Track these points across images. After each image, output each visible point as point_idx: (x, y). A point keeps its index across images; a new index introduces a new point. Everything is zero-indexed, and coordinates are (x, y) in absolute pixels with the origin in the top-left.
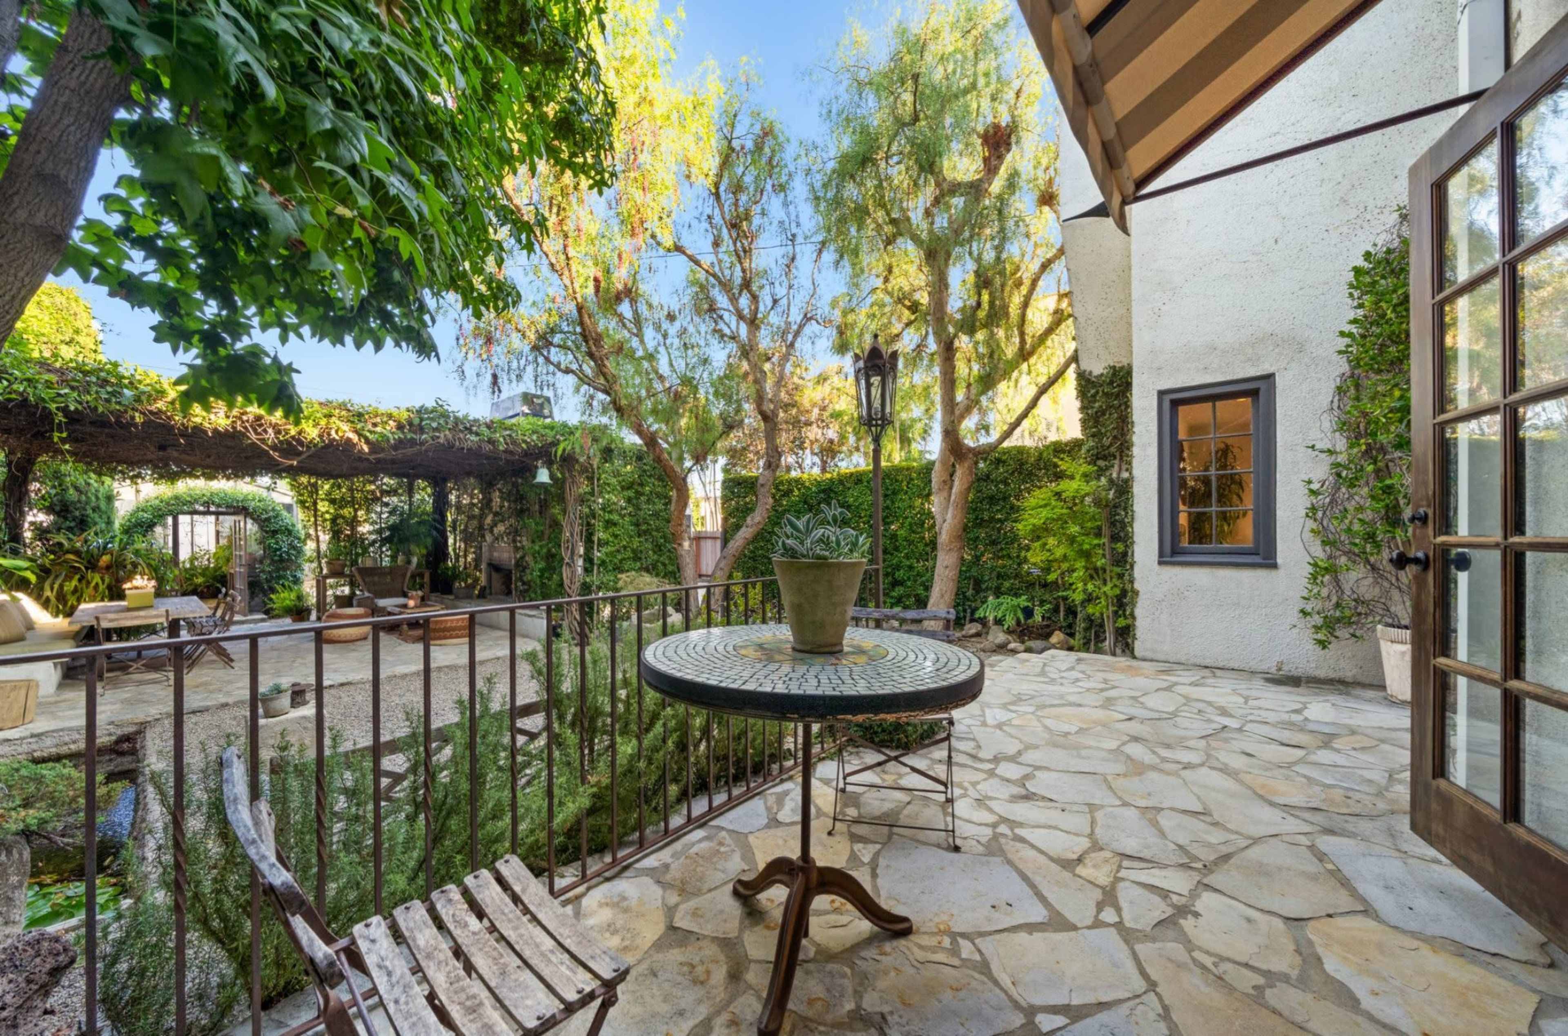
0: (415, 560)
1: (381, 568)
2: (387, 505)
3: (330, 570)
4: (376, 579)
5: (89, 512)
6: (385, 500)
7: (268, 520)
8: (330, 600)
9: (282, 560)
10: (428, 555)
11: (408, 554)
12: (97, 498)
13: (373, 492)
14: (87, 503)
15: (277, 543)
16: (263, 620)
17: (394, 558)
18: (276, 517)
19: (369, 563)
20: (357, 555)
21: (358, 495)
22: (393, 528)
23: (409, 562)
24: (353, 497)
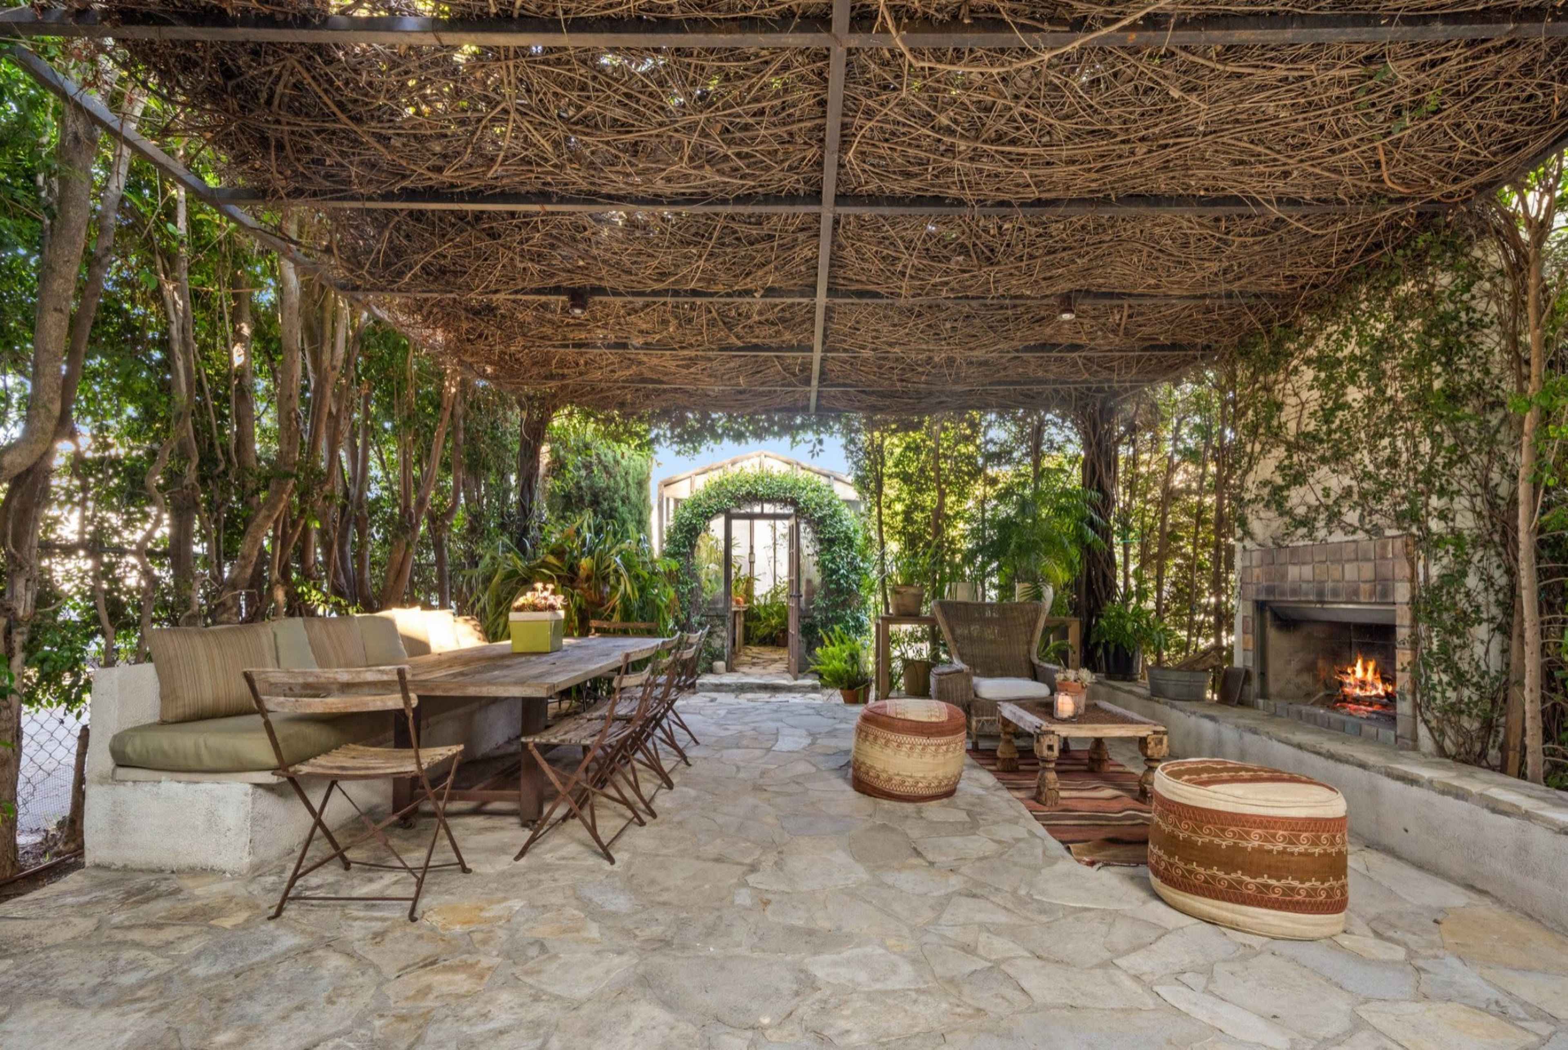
0: (1049, 593)
1: (983, 606)
2: (993, 482)
3: (897, 607)
4: (975, 629)
5: (618, 503)
6: (991, 472)
7: (822, 520)
8: (897, 665)
9: (840, 591)
10: (1074, 586)
11: (1035, 581)
12: (628, 485)
13: (970, 457)
14: (616, 492)
15: (833, 560)
16: (814, 689)
17: (1006, 589)
18: (832, 516)
19: (962, 594)
20: (942, 580)
21: (946, 465)
22: (1005, 526)
23: (1039, 596)
24: (938, 470)
